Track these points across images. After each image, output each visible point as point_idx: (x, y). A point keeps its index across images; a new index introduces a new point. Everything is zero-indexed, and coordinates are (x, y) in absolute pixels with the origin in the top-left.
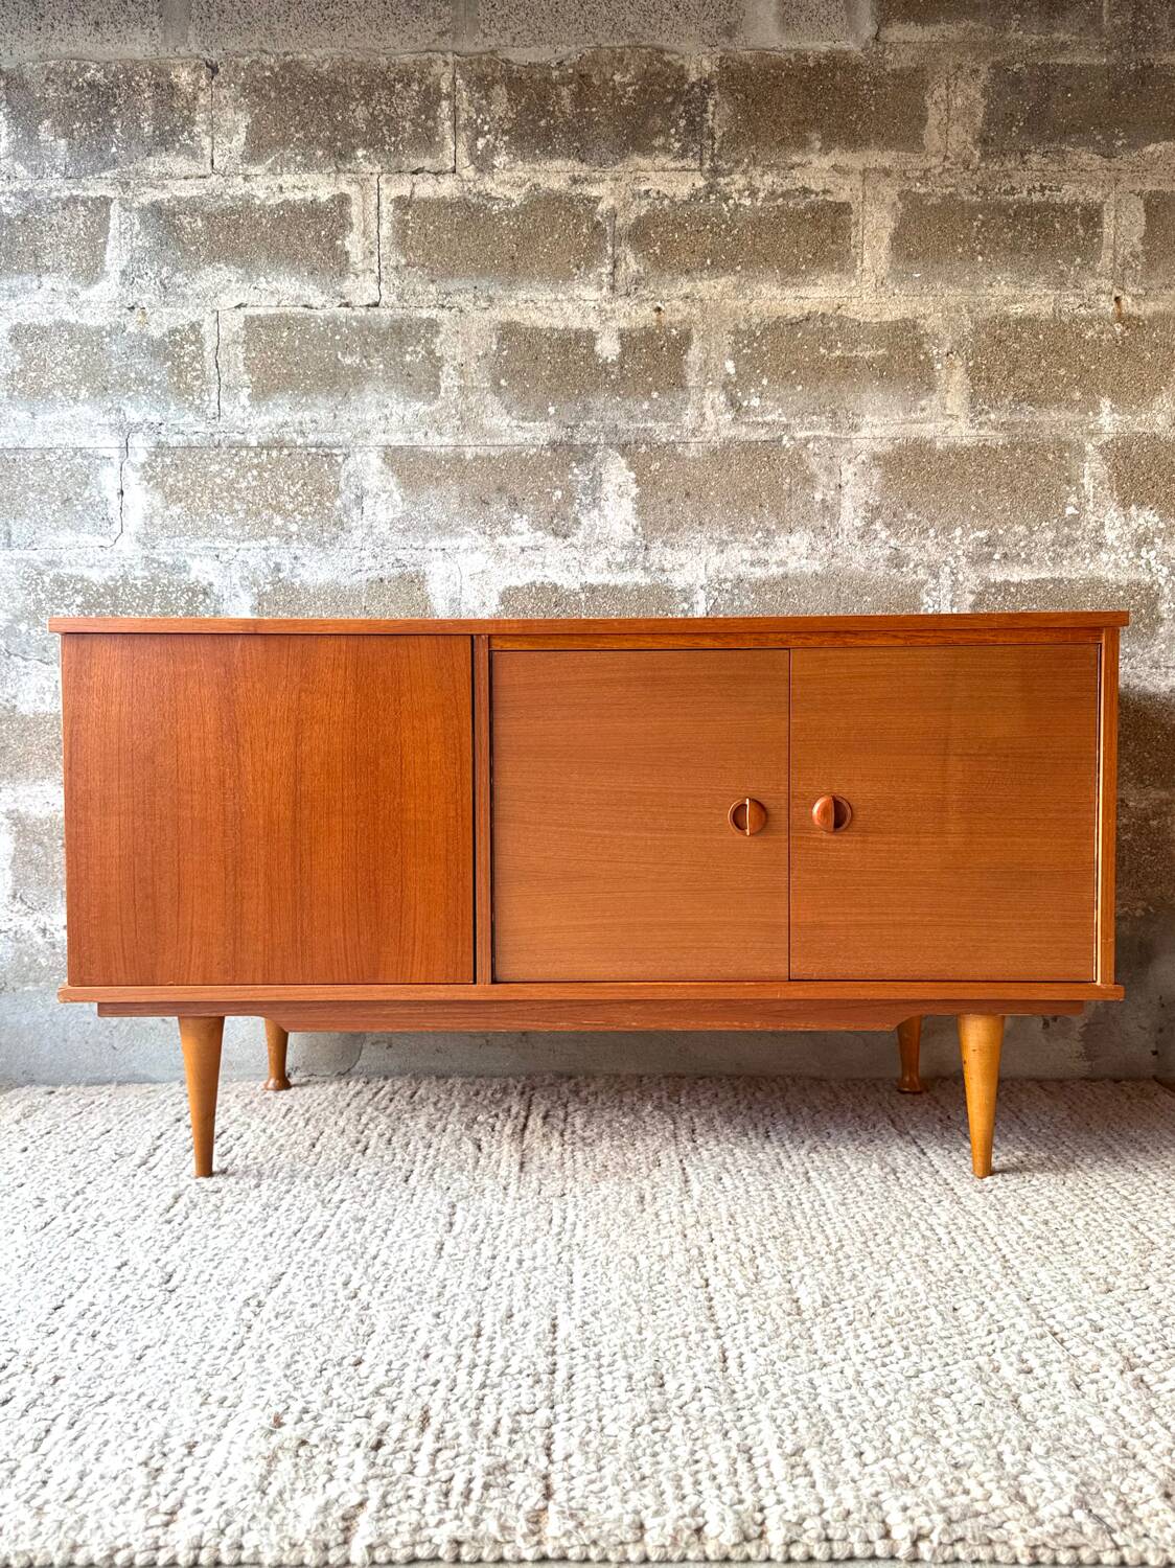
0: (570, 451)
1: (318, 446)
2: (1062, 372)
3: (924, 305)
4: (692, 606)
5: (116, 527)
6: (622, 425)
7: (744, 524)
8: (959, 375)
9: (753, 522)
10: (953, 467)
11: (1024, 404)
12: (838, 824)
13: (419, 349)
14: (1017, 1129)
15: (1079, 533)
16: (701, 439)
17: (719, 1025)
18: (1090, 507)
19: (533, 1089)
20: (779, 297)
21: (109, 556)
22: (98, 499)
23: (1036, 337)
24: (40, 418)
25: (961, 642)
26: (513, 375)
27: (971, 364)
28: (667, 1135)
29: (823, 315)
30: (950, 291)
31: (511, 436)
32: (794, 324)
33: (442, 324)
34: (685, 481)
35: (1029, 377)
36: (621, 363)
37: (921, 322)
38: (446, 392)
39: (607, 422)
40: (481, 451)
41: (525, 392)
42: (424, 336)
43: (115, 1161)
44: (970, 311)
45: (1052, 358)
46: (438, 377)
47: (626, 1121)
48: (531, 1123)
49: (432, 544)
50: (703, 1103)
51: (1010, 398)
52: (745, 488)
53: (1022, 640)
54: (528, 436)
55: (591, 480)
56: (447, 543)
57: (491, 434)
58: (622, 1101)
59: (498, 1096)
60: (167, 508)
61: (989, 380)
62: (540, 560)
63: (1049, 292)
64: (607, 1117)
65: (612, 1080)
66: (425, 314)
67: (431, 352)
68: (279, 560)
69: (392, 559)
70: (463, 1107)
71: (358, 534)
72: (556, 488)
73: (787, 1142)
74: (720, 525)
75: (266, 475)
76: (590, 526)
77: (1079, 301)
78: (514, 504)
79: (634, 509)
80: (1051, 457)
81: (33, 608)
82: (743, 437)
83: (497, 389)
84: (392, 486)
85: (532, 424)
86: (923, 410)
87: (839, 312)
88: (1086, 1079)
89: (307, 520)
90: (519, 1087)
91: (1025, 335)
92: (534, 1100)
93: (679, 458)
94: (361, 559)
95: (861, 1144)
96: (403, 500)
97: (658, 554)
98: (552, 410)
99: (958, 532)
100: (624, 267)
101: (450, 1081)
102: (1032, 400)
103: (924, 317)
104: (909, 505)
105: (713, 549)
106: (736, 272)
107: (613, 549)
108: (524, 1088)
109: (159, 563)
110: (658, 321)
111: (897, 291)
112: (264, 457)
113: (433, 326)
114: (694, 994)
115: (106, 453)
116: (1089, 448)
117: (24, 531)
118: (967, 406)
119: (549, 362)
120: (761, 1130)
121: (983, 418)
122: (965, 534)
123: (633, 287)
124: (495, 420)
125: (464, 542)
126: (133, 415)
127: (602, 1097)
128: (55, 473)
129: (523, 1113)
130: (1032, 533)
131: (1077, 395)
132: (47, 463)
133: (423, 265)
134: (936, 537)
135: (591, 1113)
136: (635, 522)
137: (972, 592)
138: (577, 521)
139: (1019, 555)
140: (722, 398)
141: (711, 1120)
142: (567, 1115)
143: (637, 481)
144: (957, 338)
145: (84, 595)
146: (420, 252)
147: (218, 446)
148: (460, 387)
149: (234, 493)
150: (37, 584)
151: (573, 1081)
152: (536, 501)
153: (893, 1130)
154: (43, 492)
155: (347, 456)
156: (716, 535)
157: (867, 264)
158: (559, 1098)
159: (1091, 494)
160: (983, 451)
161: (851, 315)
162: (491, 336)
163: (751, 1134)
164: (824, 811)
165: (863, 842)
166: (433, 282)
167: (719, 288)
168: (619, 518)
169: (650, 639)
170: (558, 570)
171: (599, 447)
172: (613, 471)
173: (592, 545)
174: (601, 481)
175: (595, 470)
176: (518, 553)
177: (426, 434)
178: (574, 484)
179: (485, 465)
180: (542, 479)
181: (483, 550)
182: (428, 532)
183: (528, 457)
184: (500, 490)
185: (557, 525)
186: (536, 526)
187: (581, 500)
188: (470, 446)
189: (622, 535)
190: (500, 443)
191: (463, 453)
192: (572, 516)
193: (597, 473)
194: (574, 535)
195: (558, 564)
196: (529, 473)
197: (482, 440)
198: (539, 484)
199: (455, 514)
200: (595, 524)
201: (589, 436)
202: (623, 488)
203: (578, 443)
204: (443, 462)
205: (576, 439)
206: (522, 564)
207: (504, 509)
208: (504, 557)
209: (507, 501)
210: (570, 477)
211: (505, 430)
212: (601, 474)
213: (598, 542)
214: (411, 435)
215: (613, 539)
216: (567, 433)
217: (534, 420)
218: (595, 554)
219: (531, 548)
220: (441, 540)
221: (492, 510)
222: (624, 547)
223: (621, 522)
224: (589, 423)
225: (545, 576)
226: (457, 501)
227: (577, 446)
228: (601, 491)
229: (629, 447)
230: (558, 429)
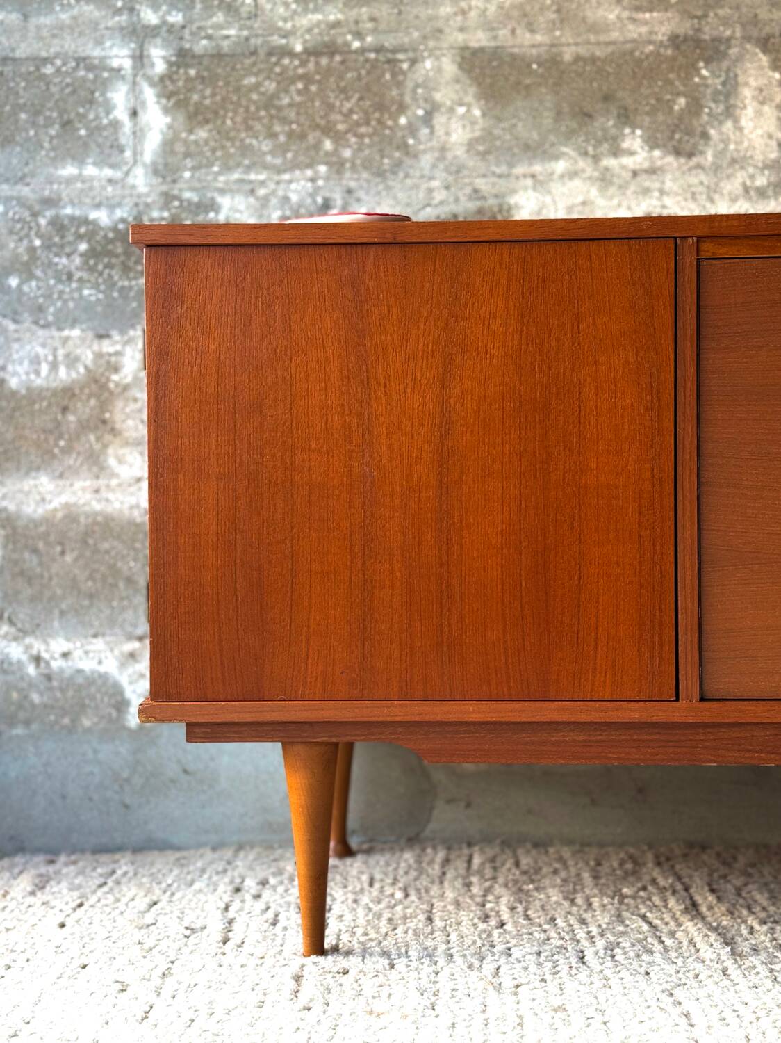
0: (697, 47)
1: (379, 50)
5: (128, 154)
6: (763, 14)
21: (119, 192)
22: (105, 121)
24: (33, 21)
31: (622, 29)
39: (744, 10)
40: (582, 51)
43: (187, 937)
48: (698, 898)
49: (519, 170)
54: (644, 29)
55: (724, 84)
56: (537, 168)
57: (594, 28)
59: (629, 866)
60: (191, 132)
62: (657, 185)
65: (762, 851)
68: (328, 195)
69: (468, 190)
70: (593, 877)
71: (426, 160)
72: (678, 94)
75: (313, 88)
76: (722, 141)
78: (626, 117)
79: (777, 119)
81: (25, 258)
84: (469, 99)
85: (647, 15)
89: (362, 143)
92: (681, 872)
94: (430, 191)
96: (484, 115)
101: (552, 850)
107: (751, 170)
108: (655, 858)
109: (181, 201)
112: (311, 66)
115: (115, 63)
117: (15, 161)
124: (600, 13)
125: (560, 166)
126: (150, 17)
128: (54, 89)
132: (43, 77)
138: (705, 136)
142: (736, 888)
145: (89, 242)
147: (254, 53)
149: (273, 112)
150: (30, 228)
151: (711, 852)
152: (652, 112)
154: (37, 113)
155: (413, 62)
158: (711, 870)
168: (759, 132)
170: (680, 198)
171: (733, 42)
172: (752, 72)
173: (725, 165)
174: (737, 84)
175: (728, 70)
176: (628, 179)
177: (513, 31)
178: (702, 89)
179: (588, 68)
180: (660, 83)
181: (585, 175)
182: (514, 155)
183: (643, 57)
184: (607, 98)
185: (680, 141)
186: (652, 142)
187: (710, 108)
188: (569, 45)
189: (763, 153)
190: (607, 40)
191: (560, 54)
192: (700, 129)
193: (732, 75)
194: (702, 153)
195: (680, 191)
196: (644, 77)
197: (584, 37)
198: (657, 90)
199: (550, 131)
200: (729, 139)
201: (721, 28)
202: (764, 94)
203: (707, 37)
204: (535, 66)
205: (705, 34)
206: (635, 192)
207: (611, 123)
208: (611, 183)
209: (615, 112)
210: (697, 80)
211: (614, 23)
212: (736, 76)
213: (734, 161)
214: (494, 33)
215: (751, 157)
216: (693, 25)
217: (651, 11)
218: (728, 177)
219: (646, 171)
220: (531, 164)
221: (596, 124)
222: (766, 167)
223: (762, 136)
224: (721, 12)
225: (664, 207)
226: (552, 114)
227: (705, 41)
228: (736, 97)
229: (772, 40)
230: (681, 20)
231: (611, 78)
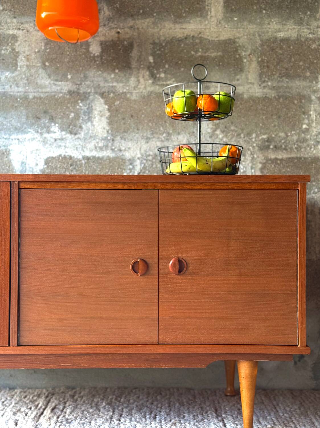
0: (78, 95)
2: (301, 63)
3: (239, 32)
4: (134, 167)
6: (102, 84)
7: (158, 130)
8: (254, 65)
9: (161, 129)
10: (252, 106)
11: (284, 78)
12: (180, 271)
13: (8, 48)
14: (272, 414)
15: (309, 136)
16: (138, 91)
17: (126, 366)
18: (314, 125)
19: (53, 394)
20: (173, 28)
23: (289, 47)
25: (236, 188)
26: (51, 61)
27: (260, 59)
28: (108, 417)
29: (193, 37)
30: (251, 26)
31: (51, 88)
32: (180, 41)
33: (19, 37)
34: (131, 111)
35: (286, 66)
36: (101, 56)
37: (237, 40)
38: (20, 67)
39: (95, 82)
40: (36, 95)
41: (57, 68)
42: (10, 42)
44: (259, 36)
45: (297, 57)
46: (17, 61)
47: (91, 410)
48: (45, 412)
49: (13, 136)
50: (131, 401)
51: (277, 75)
52: (158, 114)
53: (262, 187)
54: (59, 88)
55: (88, 109)
56: (20, 136)
57: (41, 87)
58: (93, 400)
59: (35, 398)
61: (268, 67)
62: (64, 144)
63: (296, 27)
64: (83, 408)
65: (92, 390)
66: (11, 32)
67: (14, 50)
70: (16, 404)
72: (71, 112)
73: (163, 421)
74: (147, 130)
76: (87, 129)
77: (309, 31)
78: (52, 119)
79: (107, 122)
80: (296, 102)
82: (157, 91)
83: (44, 67)
85: (60, 83)
86: (238, 80)
87: (200, 35)
88: (314, 389)
90: (46, 394)
91: (284, 46)
92: (52, 400)
93: (128, 99)
95: (197, 422)
97: (120, 143)
98: (69, 77)
99: (254, 135)
100: (103, 13)
101: (16, 391)
102: (288, 76)
103: (239, 38)
104: (232, 123)
105: (143, 142)
106: (154, 16)
107: (97, 140)
108: (48, 394)
110: (118, 38)
111: (226, 26)
113: (14, 38)
114: (112, 351)
116: (313, 98)
118: (258, 79)
119: (68, 55)
120: (153, 415)
121: (264, 84)
122: (257, 136)
123: (107, 22)
124: (43, 81)
125: (28, 136)
127: (84, 398)
129: (43, 407)
130: (287, 136)
131: (308, 74)
133: (11, 10)
134: (244, 137)
135: (76, 407)
136: (108, 128)
137: (260, 163)
138: (81, 127)
139: (281, 146)
140: (148, 73)
141: (131, 410)
142: (64, 407)
143: (109, 110)
144: (254, 48)
146: (9, 4)
148: (27, 66)
151: (74, 391)
152: (62, 118)
153: (214, 414)
156: (145, 135)
157: (213, 14)
158: (64, 399)
159: (314, 119)
160: (265, 99)
161: (206, 37)
162: (41, 43)
163: (148, 416)
164: (174, 265)
165: (192, 279)
166: (15, 18)
167: (146, 23)
168: (100, 127)
169: (94, 184)
170: (72, 149)
171: (91, 94)
172: (98, 105)
173: (88, 138)
174: (92, 109)
175: (89, 104)
176: (53, 142)
177: (11, 86)
178: (80, 110)
179: (38, 101)
180: (65, 108)
181: (37, 140)
182: (11, 131)
183: (58, 98)
184: (45, 112)
185: (72, 129)
186: (62, 129)
187: (83, 118)
188: (31, 92)
189: (101, 134)
190: (45, 91)
191: (28, 95)
192: (79, 125)
193: (90, 106)
194: (80, 133)
195: (72, 147)
196: (59, 105)
197: (37, 90)
198: (64, 110)
199: (24, 123)
200: (89, 129)
201: (87, 89)
202: (102, 113)
203: (81, 92)
204: (19, 99)
205: (81, 90)
206: (55, 147)
207: (47, 121)
208: (47, 143)
209: (48, 118)
210: (78, 107)
211: (48, 85)
212: (92, 106)
213: (91, 137)
214: (4, 87)
215: (97, 136)
216: (76, 87)
217: (61, 81)
218: (89, 142)
219: (60, 139)
220: (17, 135)
221: (41, 121)
222: (102, 139)
223: (101, 128)
224: (86, 83)
225: (66, 152)
226: (25, 117)
227: (81, 93)
228: (92, 114)
229: (105, 94)
230: (72, 85)
231: (47, 105)
